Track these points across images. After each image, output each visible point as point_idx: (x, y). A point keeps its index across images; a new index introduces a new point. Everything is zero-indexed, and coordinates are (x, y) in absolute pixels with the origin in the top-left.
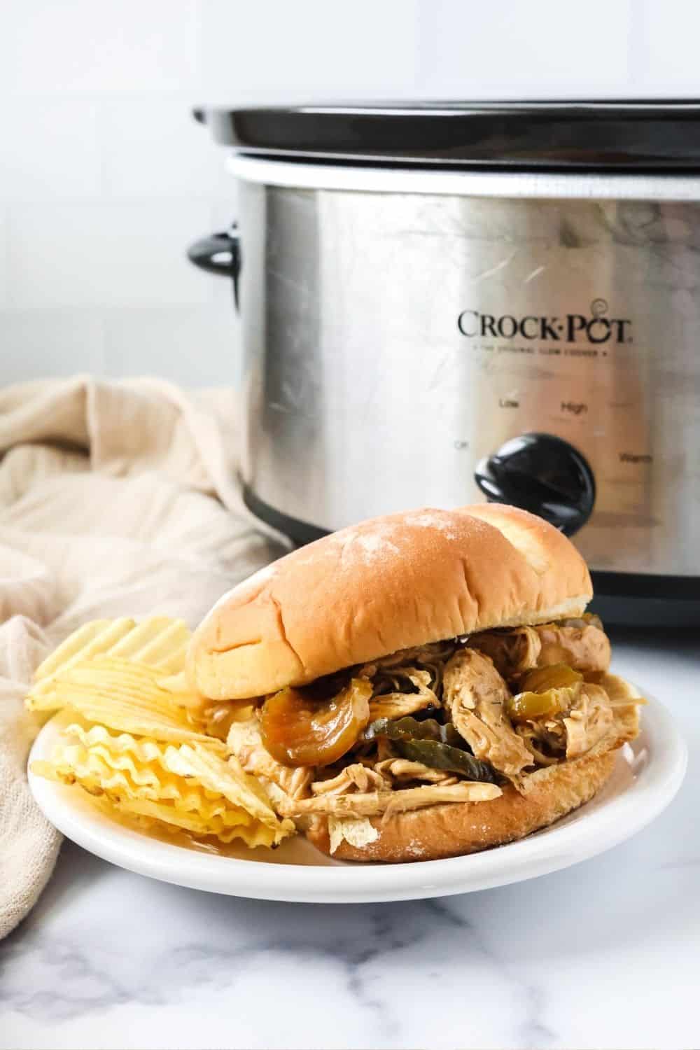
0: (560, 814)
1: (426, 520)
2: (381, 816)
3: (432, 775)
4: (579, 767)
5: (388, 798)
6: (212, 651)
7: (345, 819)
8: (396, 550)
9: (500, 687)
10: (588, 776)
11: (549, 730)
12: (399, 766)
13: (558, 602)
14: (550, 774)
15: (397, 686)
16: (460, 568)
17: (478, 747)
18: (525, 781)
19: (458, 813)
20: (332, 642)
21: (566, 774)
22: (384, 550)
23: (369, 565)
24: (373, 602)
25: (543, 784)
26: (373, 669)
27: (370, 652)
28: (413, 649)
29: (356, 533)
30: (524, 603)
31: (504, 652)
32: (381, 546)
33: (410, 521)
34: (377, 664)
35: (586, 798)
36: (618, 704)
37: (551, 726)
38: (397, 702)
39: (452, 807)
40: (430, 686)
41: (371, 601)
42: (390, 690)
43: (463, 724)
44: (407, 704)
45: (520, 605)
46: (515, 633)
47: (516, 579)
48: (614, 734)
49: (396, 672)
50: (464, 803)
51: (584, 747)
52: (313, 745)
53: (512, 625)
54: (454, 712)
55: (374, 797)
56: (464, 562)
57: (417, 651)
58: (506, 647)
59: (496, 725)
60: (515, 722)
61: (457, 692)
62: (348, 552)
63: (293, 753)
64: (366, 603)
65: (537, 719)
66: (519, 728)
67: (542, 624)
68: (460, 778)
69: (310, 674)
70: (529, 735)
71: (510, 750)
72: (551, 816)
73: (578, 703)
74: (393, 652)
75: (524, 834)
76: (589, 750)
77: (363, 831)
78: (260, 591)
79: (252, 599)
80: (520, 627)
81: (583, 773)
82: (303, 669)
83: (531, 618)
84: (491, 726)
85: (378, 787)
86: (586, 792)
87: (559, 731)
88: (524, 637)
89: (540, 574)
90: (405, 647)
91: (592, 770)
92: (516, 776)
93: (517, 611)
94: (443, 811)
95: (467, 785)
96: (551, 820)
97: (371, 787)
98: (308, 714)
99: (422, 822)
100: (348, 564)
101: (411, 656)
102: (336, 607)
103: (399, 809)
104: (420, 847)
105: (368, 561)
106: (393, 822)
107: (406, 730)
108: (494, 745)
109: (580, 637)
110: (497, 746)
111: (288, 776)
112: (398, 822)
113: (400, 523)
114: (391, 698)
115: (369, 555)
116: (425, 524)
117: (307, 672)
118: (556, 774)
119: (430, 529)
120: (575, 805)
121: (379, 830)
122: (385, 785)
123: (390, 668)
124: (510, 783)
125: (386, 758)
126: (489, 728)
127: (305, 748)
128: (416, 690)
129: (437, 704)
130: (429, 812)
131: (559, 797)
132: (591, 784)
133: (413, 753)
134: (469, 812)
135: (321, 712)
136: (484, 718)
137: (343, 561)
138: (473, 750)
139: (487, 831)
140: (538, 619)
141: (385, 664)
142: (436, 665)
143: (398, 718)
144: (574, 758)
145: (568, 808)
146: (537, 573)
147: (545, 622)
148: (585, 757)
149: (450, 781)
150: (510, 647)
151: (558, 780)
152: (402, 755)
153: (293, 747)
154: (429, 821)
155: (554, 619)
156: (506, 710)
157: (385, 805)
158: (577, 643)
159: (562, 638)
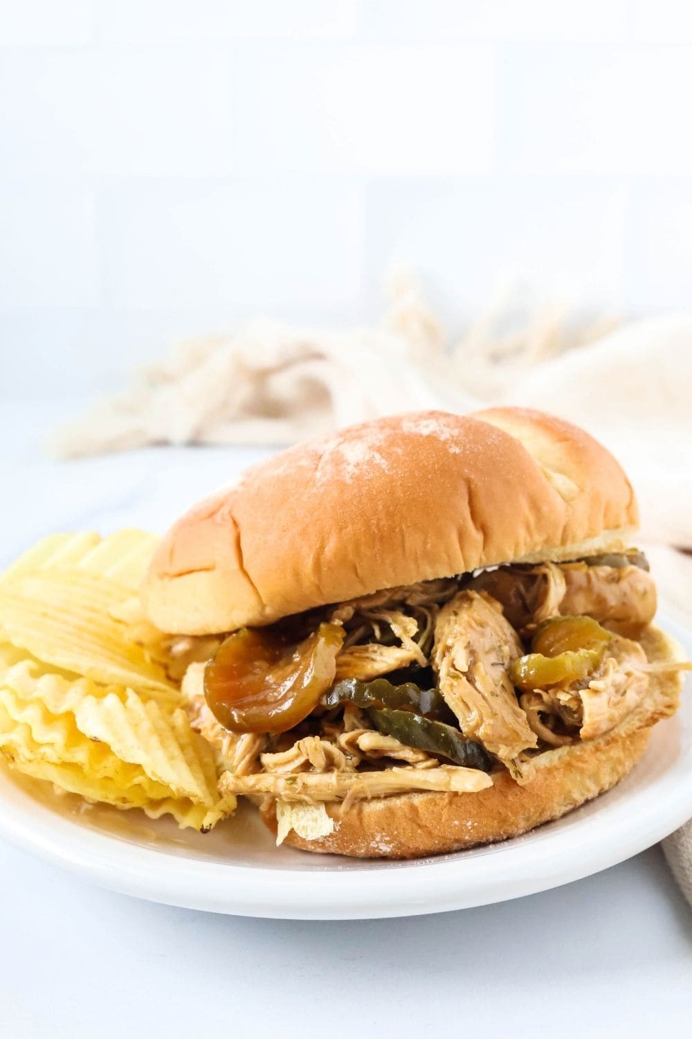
0: (570, 807)
1: (427, 426)
2: (341, 802)
3: (407, 754)
4: (597, 749)
5: (348, 782)
6: (164, 575)
7: (296, 803)
8: (384, 463)
9: (506, 642)
10: (609, 759)
11: (562, 703)
12: (368, 740)
13: (590, 535)
14: (560, 758)
15: (377, 633)
16: (463, 491)
17: (467, 721)
18: (524, 768)
19: (436, 804)
20: (297, 575)
21: (580, 759)
22: (370, 462)
23: (349, 481)
24: (350, 527)
25: (549, 771)
26: (348, 612)
27: (344, 590)
28: (401, 588)
29: (341, 439)
30: (545, 537)
31: (520, 595)
32: (367, 458)
33: (408, 427)
34: (355, 605)
35: (607, 787)
36: (657, 667)
37: (564, 698)
38: (373, 656)
39: (430, 796)
40: (415, 639)
41: (346, 527)
42: (368, 638)
43: (452, 691)
44: (385, 659)
45: (539, 538)
46: (535, 571)
47: (535, 506)
48: (649, 706)
49: (378, 616)
50: (445, 792)
51: (604, 727)
52: (264, 707)
53: (531, 561)
54: (442, 674)
55: (332, 779)
56: (468, 482)
57: (407, 591)
58: (522, 588)
59: (492, 694)
60: (519, 691)
61: (448, 649)
62: (327, 462)
63: (239, 716)
64: (341, 529)
65: (546, 689)
66: (524, 698)
67: (570, 562)
68: (442, 761)
69: (271, 612)
70: (536, 707)
71: (508, 728)
72: (558, 811)
73: (602, 667)
74: (373, 592)
75: (521, 831)
76: (612, 729)
77: (316, 820)
78: (222, 505)
79: (212, 515)
80: (541, 564)
81: (603, 757)
82: (263, 606)
83: (556, 554)
84: (486, 695)
85: (338, 767)
86: (606, 780)
87: (573, 706)
88: (545, 578)
89: (567, 500)
90: (388, 586)
91: (616, 752)
92: (513, 761)
93: (535, 545)
94: (417, 800)
95: (449, 771)
96: (558, 813)
97: (330, 765)
98: (265, 665)
99: (391, 812)
100: (324, 479)
101: (398, 597)
102: (304, 533)
103: (362, 796)
104: (388, 843)
105: (348, 476)
106: (355, 811)
107: (378, 697)
108: (488, 721)
109: (616, 580)
110: (491, 722)
111: (233, 743)
112: (360, 812)
113: (394, 428)
114: (367, 650)
115: (350, 468)
116: (426, 432)
117: (268, 611)
118: (567, 758)
119: (431, 439)
120: (590, 796)
121: (336, 819)
122: (347, 765)
123: (371, 610)
124: (504, 769)
125: (354, 728)
126: (484, 697)
127: (254, 710)
128: (397, 643)
129: (423, 662)
130: (398, 802)
131: (569, 786)
132: (613, 770)
133: (384, 725)
134: (451, 803)
135: (281, 663)
136: (478, 685)
137: (318, 474)
138: (461, 725)
139: (473, 827)
140: (564, 556)
141: (364, 605)
142: (429, 608)
143: (370, 679)
144: (590, 739)
145: (581, 800)
146: (563, 498)
147: (574, 558)
148: (608, 738)
149: (429, 763)
150: (527, 589)
151: (569, 766)
152: (373, 726)
153: (240, 707)
154: (400, 813)
155: (587, 555)
156: (511, 674)
157: (345, 790)
158: (614, 587)
159: (594, 579)
